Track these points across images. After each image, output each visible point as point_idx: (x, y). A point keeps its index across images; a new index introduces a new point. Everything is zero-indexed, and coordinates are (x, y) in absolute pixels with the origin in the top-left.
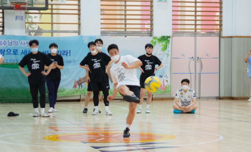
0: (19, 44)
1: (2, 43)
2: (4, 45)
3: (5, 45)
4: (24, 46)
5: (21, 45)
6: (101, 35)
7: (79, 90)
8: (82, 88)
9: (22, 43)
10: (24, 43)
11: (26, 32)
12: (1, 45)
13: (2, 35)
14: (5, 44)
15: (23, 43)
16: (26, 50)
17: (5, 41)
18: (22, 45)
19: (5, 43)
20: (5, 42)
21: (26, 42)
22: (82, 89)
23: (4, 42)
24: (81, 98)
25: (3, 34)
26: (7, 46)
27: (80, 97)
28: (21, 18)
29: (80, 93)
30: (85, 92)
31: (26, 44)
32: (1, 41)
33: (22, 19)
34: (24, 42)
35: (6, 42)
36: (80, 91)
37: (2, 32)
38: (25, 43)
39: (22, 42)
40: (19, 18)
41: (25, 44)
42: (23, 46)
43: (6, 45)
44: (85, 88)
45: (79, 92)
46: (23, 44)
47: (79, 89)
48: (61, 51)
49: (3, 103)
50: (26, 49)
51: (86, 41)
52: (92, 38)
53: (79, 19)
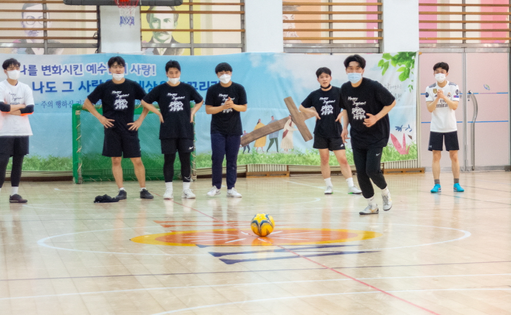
0: (129, 70)
1: (97, 69)
2: (100, 72)
3: (102, 73)
4: (139, 73)
5: (132, 71)
6: (284, 52)
7: (244, 155)
8: (248, 152)
9: (134, 69)
10: (139, 69)
11: (142, 48)
12: (96, 73)
13: (97, 54)
14: (102, 71)
15: (136, 68)
16: (143, 82)
17: (101, 64)
18: (134, 71)
19: (102, 68)
20: (102, 66)
21: (142, 66)
22: (249, 154)
23: (100, 66)
24: (248, 171)
25: (98, 51)
26: (106, 73)
27: (247, 169)
28: (130, 21)
29: (245, 161)
30: (254, 159)
31: (143, 69)
32: (95, 65)
33: (132, 23)
34: (138, 66)
35: (105, 67)
36: (245, 157)
37: (96, 49)
38: (140, 67)
39: (134, 66)
40: (127, 21)
41: (141, 71)
42: (137, 73)
43: (104, 71)
44: (256, 152)
45: (244, 159)
46: (137, 70)
47: (243, 153)
48: (208, 82)
49: (99, 181)
50: (142, 80)
51: (255, 64)
52: (267, 58)
53: (243, 21)
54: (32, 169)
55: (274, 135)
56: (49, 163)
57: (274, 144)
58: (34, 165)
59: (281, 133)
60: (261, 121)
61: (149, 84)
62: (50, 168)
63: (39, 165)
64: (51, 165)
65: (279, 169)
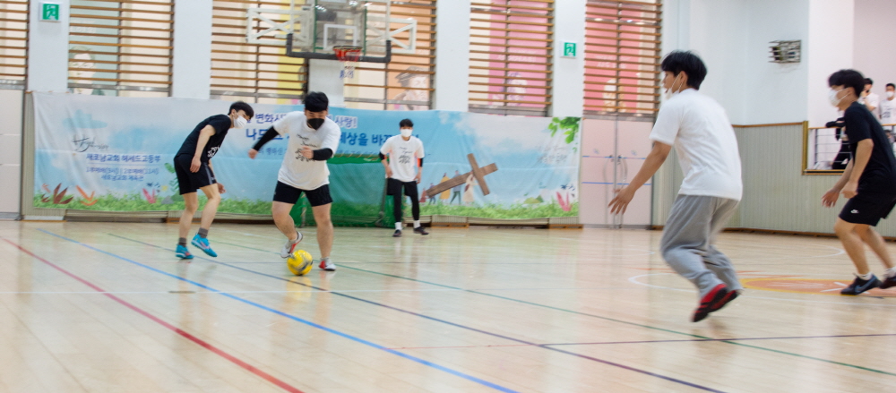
6: (469, 111)
8: (434, 203)
10: (342, 121)
21: (345, 118)
24: (433, 221)
27: (431, 219)
29: (431, 212)
30: (439, 211)
31: (345, 121)
34: (342, 118)
44: (441, 203)
51: (444, 121)
52: (454, 116)
53: (432, 82)
54: (241, 211)
55: (457, 189)
56: (256, 207)
57: (457, 197)
58: (243, 209)
59: (463, 186)
60: (447, 176)
61: (350, 136)
62: (258, 212)
63: (247, 209)
64: (258, 209)
65: (460, 220)
